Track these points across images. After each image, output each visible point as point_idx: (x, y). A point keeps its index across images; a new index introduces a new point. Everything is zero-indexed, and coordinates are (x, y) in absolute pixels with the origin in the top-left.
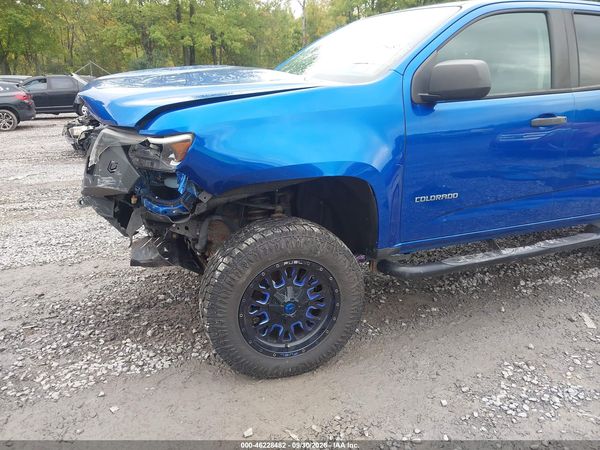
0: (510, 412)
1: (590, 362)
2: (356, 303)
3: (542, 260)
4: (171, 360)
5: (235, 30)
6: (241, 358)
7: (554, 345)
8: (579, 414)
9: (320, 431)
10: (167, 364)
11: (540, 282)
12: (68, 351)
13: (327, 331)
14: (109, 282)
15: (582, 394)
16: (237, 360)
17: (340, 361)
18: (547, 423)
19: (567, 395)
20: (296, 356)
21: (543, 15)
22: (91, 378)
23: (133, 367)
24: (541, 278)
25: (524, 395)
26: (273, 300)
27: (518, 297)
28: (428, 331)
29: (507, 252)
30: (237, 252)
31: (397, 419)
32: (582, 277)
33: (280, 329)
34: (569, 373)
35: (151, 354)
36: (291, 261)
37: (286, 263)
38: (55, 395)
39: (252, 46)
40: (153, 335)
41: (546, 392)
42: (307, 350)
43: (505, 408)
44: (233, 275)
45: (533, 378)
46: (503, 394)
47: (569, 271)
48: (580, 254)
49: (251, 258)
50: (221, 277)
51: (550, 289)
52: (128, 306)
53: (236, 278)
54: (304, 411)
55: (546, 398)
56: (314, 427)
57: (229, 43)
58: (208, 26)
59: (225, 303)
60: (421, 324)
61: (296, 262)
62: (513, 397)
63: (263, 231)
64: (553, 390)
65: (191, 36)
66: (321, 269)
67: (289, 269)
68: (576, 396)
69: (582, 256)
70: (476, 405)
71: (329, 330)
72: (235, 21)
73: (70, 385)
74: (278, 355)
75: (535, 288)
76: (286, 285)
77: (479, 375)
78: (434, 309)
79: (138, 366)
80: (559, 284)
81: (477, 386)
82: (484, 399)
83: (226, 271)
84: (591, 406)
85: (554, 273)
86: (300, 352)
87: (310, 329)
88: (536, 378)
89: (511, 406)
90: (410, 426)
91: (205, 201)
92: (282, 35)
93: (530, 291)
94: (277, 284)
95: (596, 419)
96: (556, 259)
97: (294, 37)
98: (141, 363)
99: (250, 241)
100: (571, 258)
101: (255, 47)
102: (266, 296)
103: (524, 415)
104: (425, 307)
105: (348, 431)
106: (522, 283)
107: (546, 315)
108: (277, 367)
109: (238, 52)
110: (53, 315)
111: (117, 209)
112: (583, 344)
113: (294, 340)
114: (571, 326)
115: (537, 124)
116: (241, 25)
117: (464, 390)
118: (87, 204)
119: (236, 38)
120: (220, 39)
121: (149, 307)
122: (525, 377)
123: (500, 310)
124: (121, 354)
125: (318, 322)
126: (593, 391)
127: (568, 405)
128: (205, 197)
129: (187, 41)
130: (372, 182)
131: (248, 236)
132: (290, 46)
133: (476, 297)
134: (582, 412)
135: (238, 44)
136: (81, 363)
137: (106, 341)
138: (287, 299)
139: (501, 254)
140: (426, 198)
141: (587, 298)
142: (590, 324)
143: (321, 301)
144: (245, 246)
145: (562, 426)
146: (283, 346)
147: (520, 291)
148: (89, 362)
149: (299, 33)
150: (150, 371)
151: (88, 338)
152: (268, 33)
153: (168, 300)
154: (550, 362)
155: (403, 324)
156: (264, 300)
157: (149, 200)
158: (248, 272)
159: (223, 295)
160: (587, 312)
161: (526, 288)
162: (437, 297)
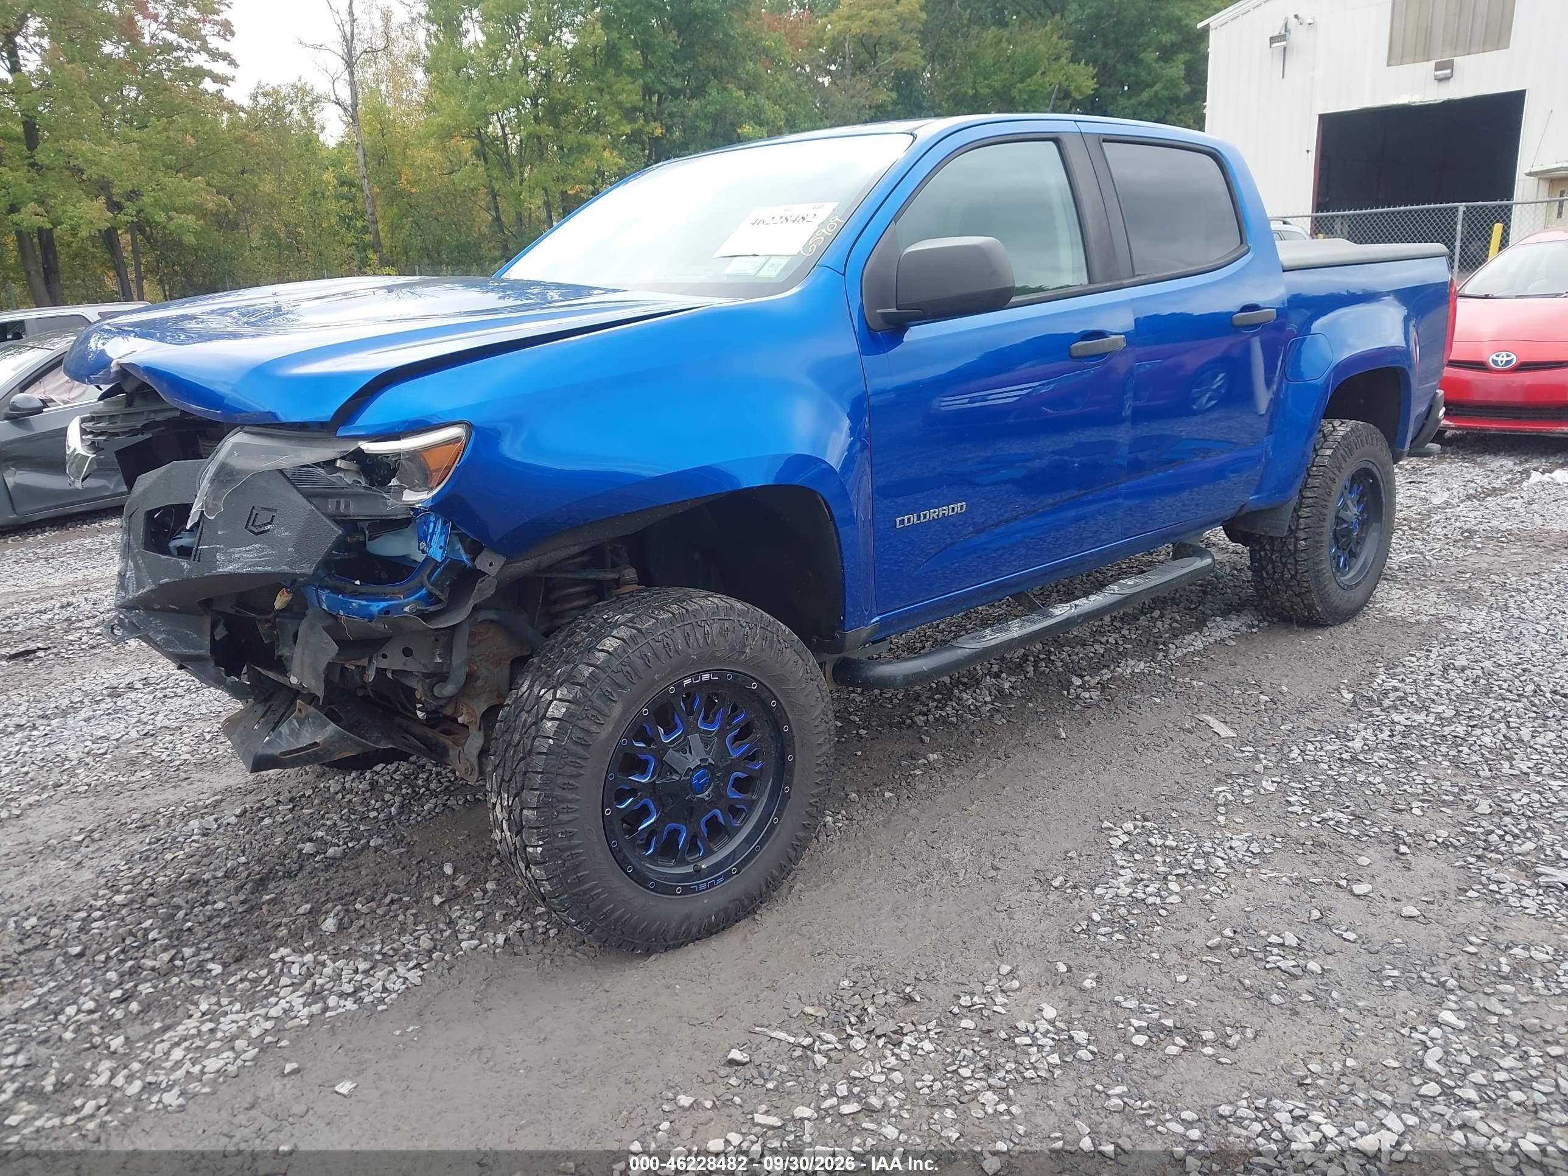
0: (1150, 900)
1: (1247, 792)
2: (824, 749)
3: (1093, 634)
4: (418, 965)
5: (172, 181)
6: (613, 911)
7: (1178, 777)
8: (1264, 877)
9: (825, 1014)
10: (414, 976)
11: (1107, 675)
12: (134, 1006)
13: (773, 818)
14: (135, 843)
15: (1255, 844)
16: (607, 915)
17: (798, 886)
18: (1218, 901)
19: (1232, 853)
20: (721, 885)
21: (1051, 144)
22: (240, 1044)
23: (332, 1001)
24: (1108, 667)
25: (1162, 869)
26: (665, 768)
27: (1078, 707)
28: (940, 799)
29: (1062, 611)
30: (587, 671)
31: (959, 959)
32: (1176, 652)
33: (678, 832)
34: (1220, 818)
35: (363, 966)
36: (695, 675)
37: (687, 682)
38: (171, 1098)
39: (224, 222)
40: (341, 927)
41: (1196, 854)
42: (740, 867)
43: (1140, 895)
44: (585, 723)
45: (1165, 837)
46: (1128, 875)
47: (1150, 646)
48: (1156, 614)
49: (620, 679)
50: (559, 732)
51: (1131, 684)
52: (232, 884)
53: (594, 728)
54: (772, 988)
55: (1200, 864)
56: (809, 1010)
57: (161, 217)
58: (91, 172)
59: (574, 789)
60: (922, 787)
61: (706, 677)
62: (1146, 876)
63: (631, 620)
64: (1206, 849)
65: (41, 202)
66: (754, 686)
67: (689, 695)
68: (1248, 850)
69: (1162, 616)
70: (1088, 902)
71: (779, 815)
72: (170, 158)
73: (196, 1069)
74: (686, 890)
75: (1103, 686)
76: (686, 733)
77: (1073, 854)
78: (932, 757)
79: (343, 995)
80: (1142, 673)
81: (1076, 873)
82: (1099, 891)
83: (569, 716)
84: (1276, 860)
85: (1124, 655)
86: (727, 876)
87: (738, 823)
88: (1170, 837)
89: (1148, 890)
90: (988, 964)
91: (493, 571)
92: (306, 191)
93: (1095, 695)
94: (668, 733)
95: (1290, 878)
96: (1118, 630)
97: (339, 197)
98: (349, 989)
99: (610, 644)
100: (1143, 621)
101: (234, 225)
102: (646, 763)
103: (1174, 899)
104: (912, 756)
105: (880, 1000)
106: (1077, 682)
107: (1142, 728)
108: (688, 917)
109: (189, 239)
110: (29, 943)
111: (221, 633)
112: (1225, 766)
113: (709, 853)
114: (1193, 741)
115: (1080, 353)
116: (187, 167)
117: (1056, 883)
118: (133, 629)
119: (178, 202)
120: (131, 208)
121: (289, 875)
122: (1151, 840)
123: (1057, 737)
124: (285, 981)
125: (752, 805)
126: (1269, 837)
127: (1241, 868)
128: (491, 564)
129: (30, 217)
130: (825, 491)
131: (600, 636)
132: (334, 220)
133: (999, 720)
134: (1267, 873)
135: (190, 220)
136: (191, 1023)
137: (225, 965)
138: (694, 762)
139: (1051, 616)
140: (913, 518)
141: (1200, 687)
142: (1225, 732)
143: (752, 758)
144: (601, 656)
145: (1243, 902)
146: (689, 869)
147: (1078, 696)
148: (213, 1016)
149: (351, 185)
150: (382, 1001)
151: (171, 969)
152: (267, 186)
153: (331, 851)
154: (1183, 806)
155: (888, 794)
156: (643, 772)
157: (336, 590)
158: (617, 710)
159: (568, 770)
160: (1209, 711)
161: (1088, 690)
162: (927, 733)
